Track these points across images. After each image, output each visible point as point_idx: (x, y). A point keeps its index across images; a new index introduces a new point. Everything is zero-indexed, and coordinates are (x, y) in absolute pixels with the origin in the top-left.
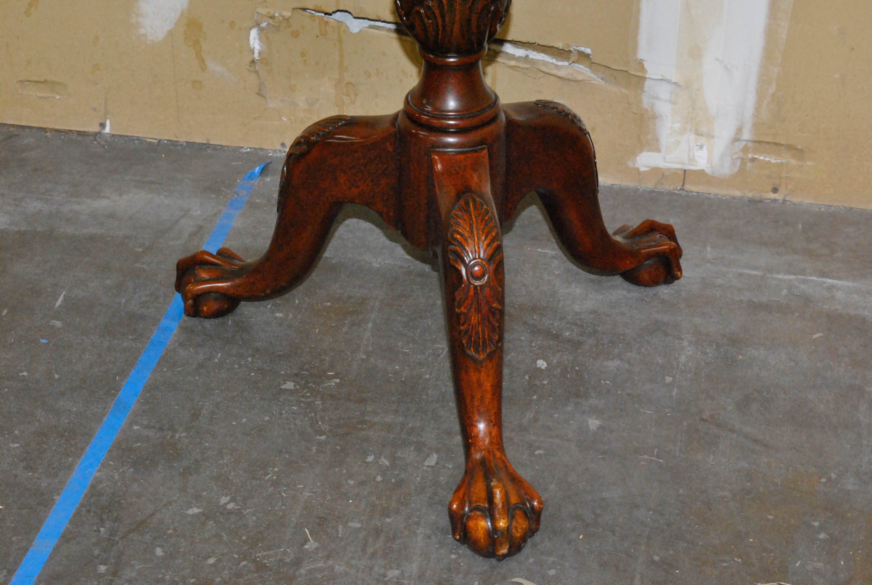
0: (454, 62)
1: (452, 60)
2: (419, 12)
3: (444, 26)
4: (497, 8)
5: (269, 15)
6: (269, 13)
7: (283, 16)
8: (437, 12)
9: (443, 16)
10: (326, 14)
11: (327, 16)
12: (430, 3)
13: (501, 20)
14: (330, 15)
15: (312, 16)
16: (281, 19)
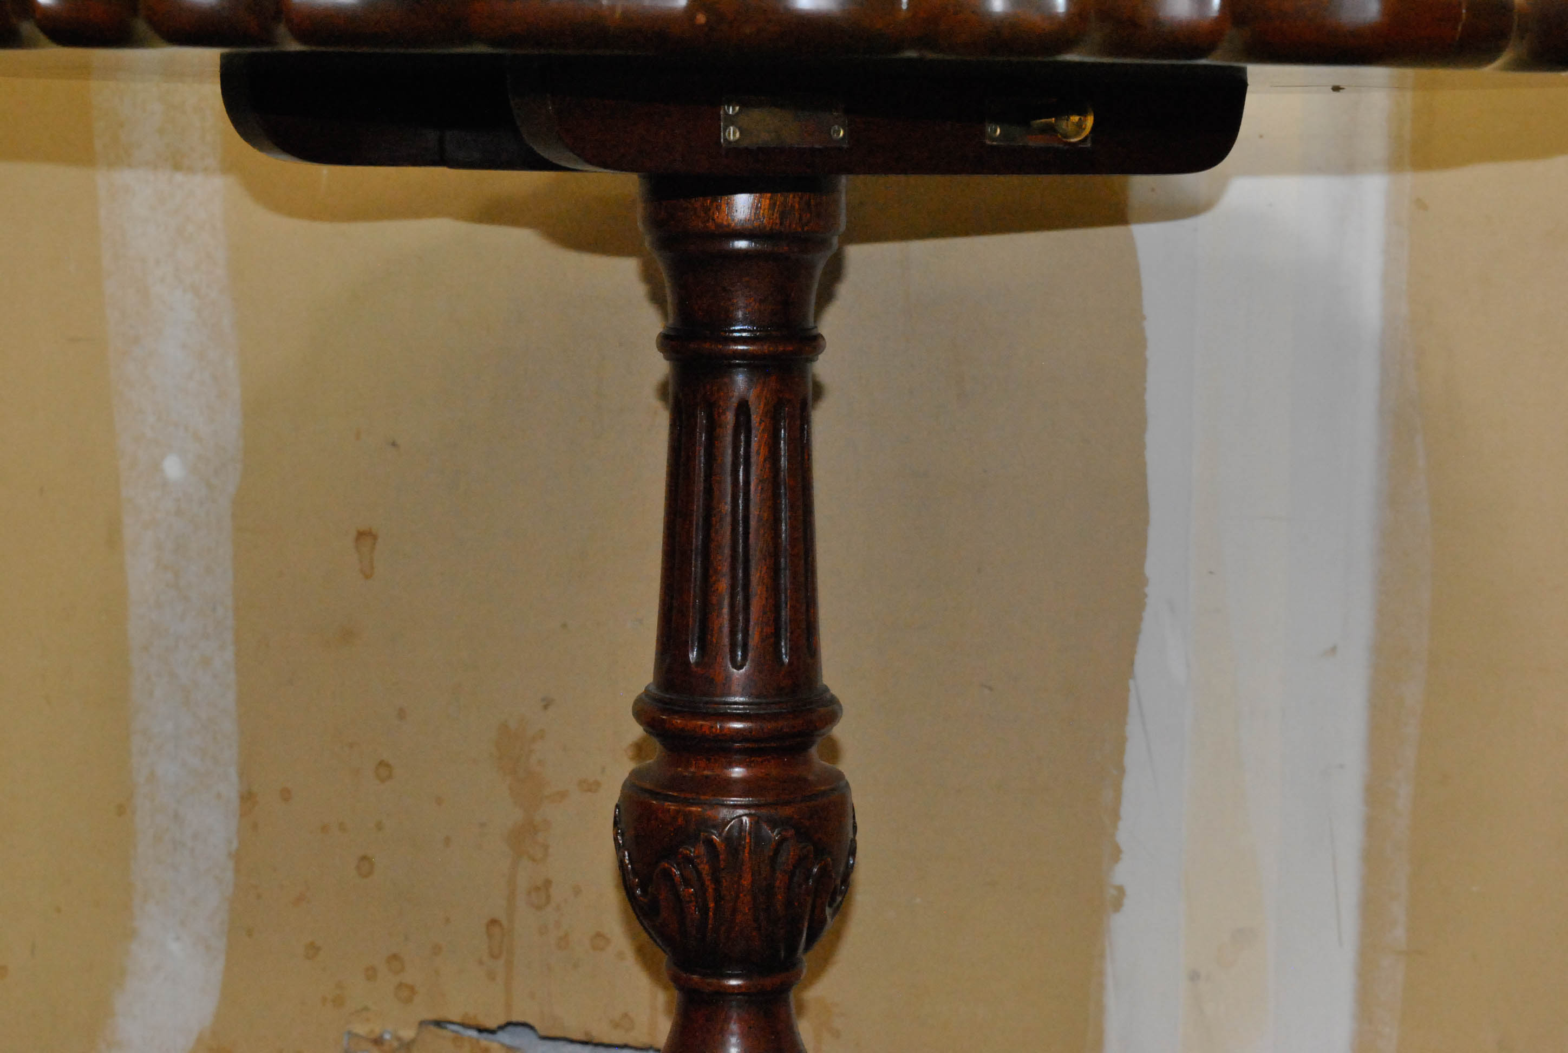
0: (739, 986)
1: (733, 982)
2: (668, 875)
3: (719, 898)
4: (824, 871)
5: (373, 1036)
6: (372, 1031)
7: (399, 1039)
8: (705, 868)
9: (717, 881)
10: (481, 1030)
11: (485, 1035)
12: (691, 851)
13: (833, 900)
14: (492, 1032)
15: (457, 1039)
16: (396, 1044)
